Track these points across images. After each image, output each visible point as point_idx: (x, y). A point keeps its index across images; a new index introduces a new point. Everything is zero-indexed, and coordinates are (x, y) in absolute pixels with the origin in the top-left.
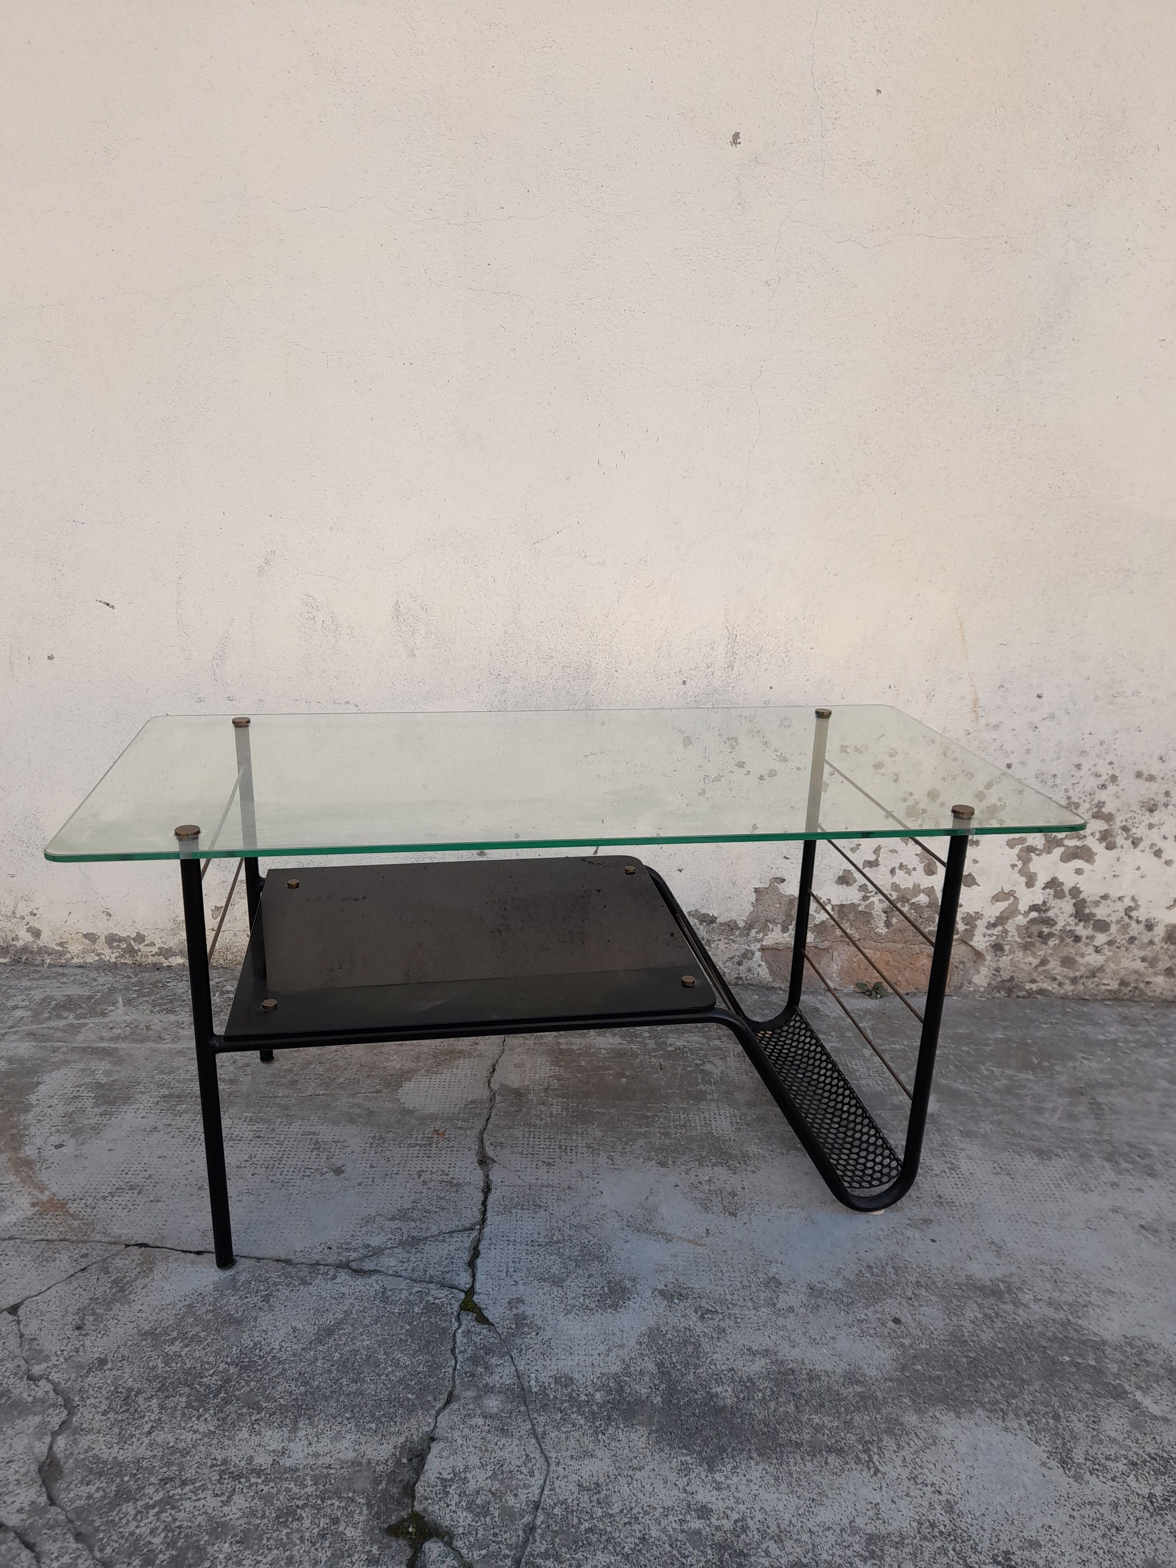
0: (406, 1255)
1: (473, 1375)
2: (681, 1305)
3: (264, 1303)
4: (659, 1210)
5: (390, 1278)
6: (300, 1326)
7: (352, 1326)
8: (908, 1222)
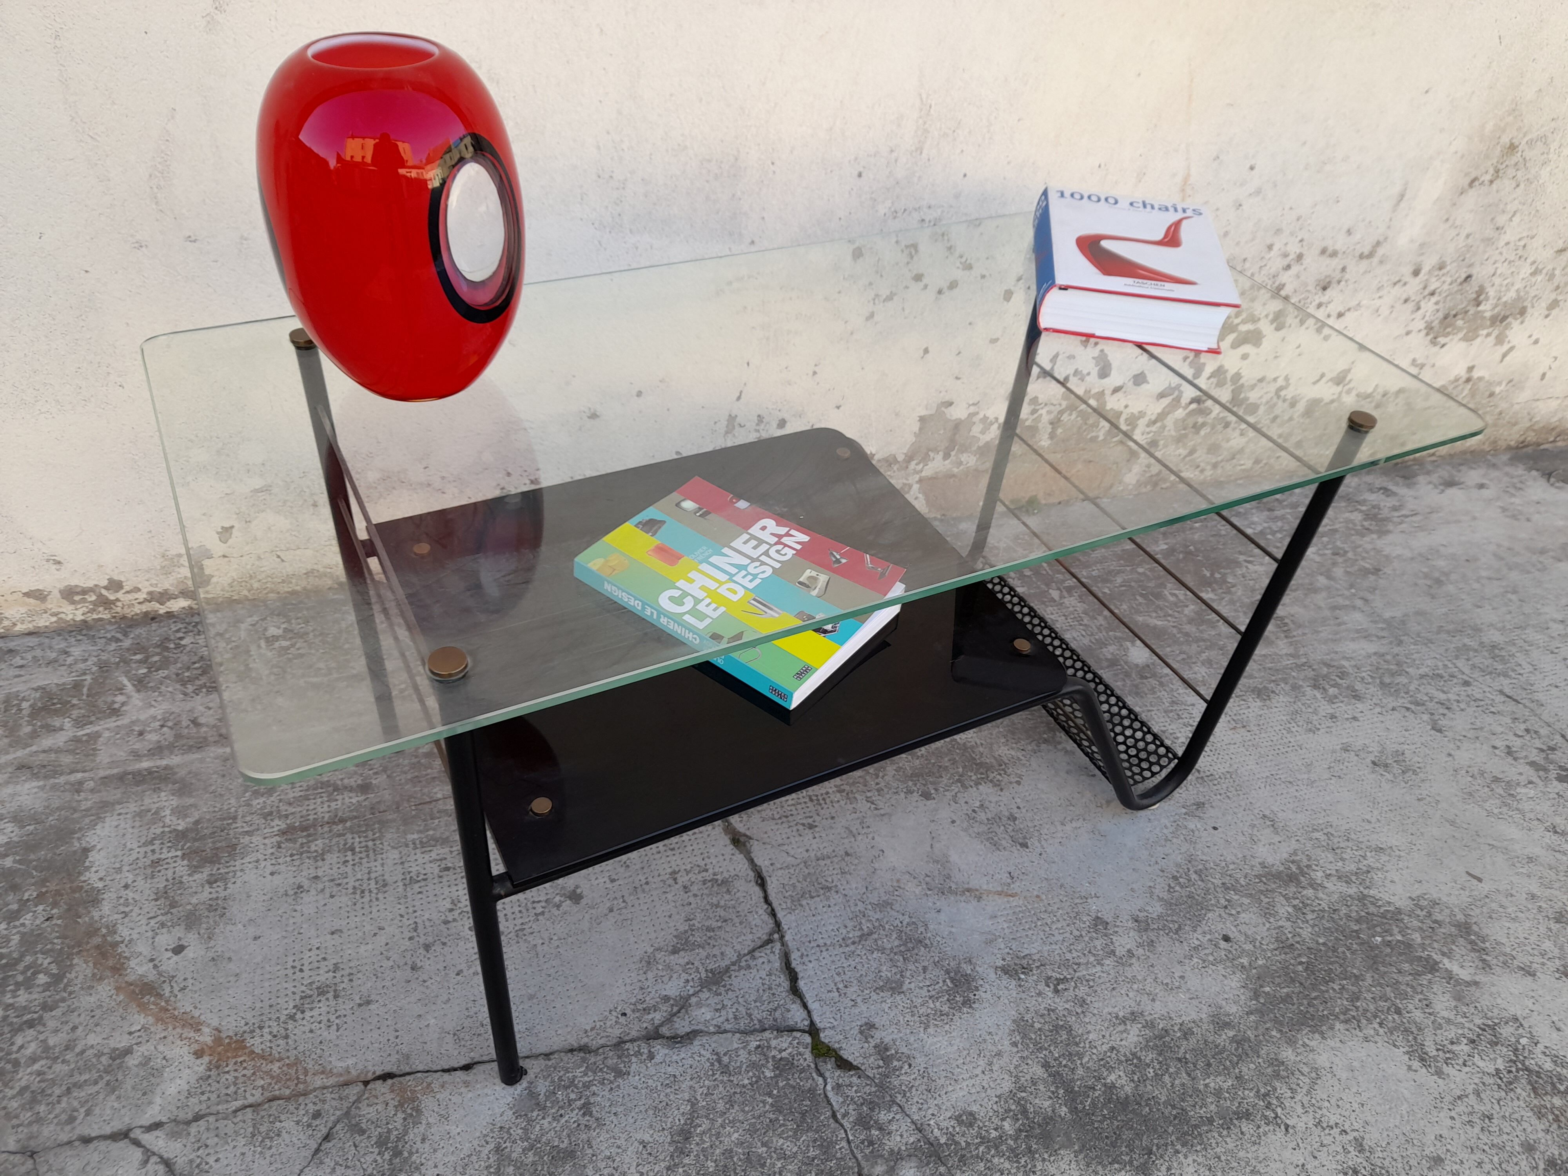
0: (717, 999)
1: (871, 1143)
2: (1030, 979)
3: (587, 1118)
4: (951, 859)
5: (715, 1037)
6: (647, 1138)
7: (707, 1117)
8: (1184, 811)
